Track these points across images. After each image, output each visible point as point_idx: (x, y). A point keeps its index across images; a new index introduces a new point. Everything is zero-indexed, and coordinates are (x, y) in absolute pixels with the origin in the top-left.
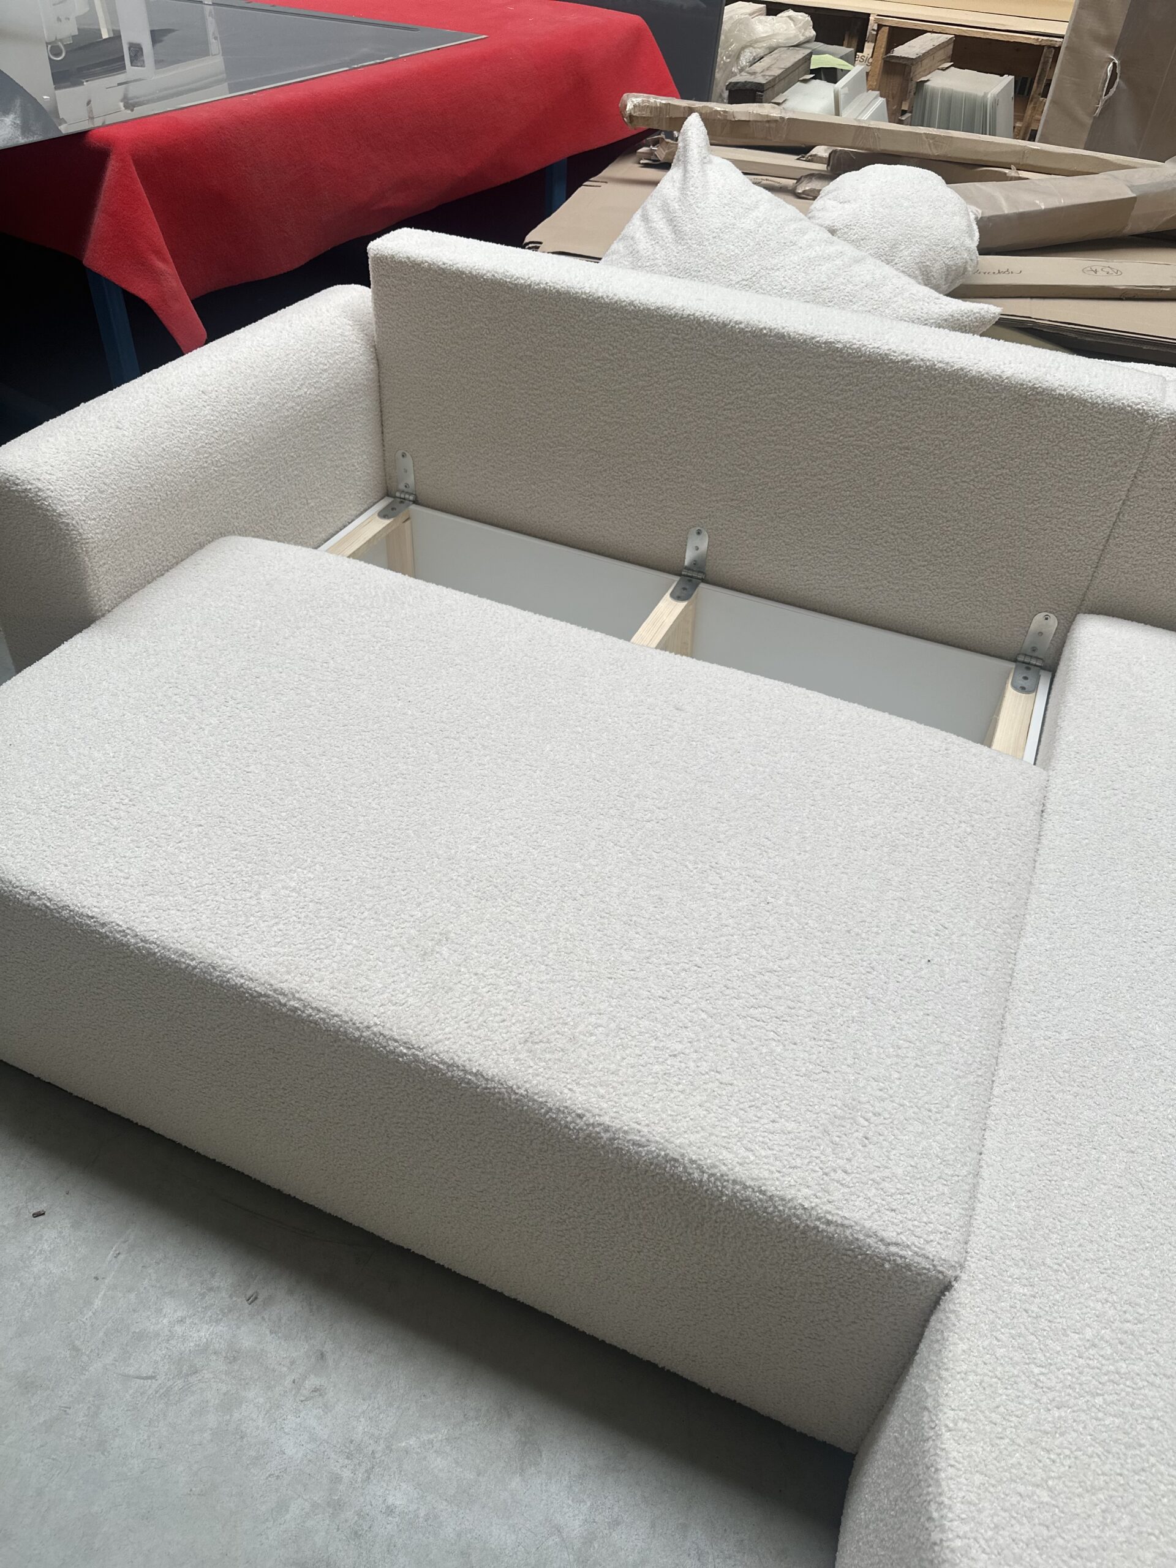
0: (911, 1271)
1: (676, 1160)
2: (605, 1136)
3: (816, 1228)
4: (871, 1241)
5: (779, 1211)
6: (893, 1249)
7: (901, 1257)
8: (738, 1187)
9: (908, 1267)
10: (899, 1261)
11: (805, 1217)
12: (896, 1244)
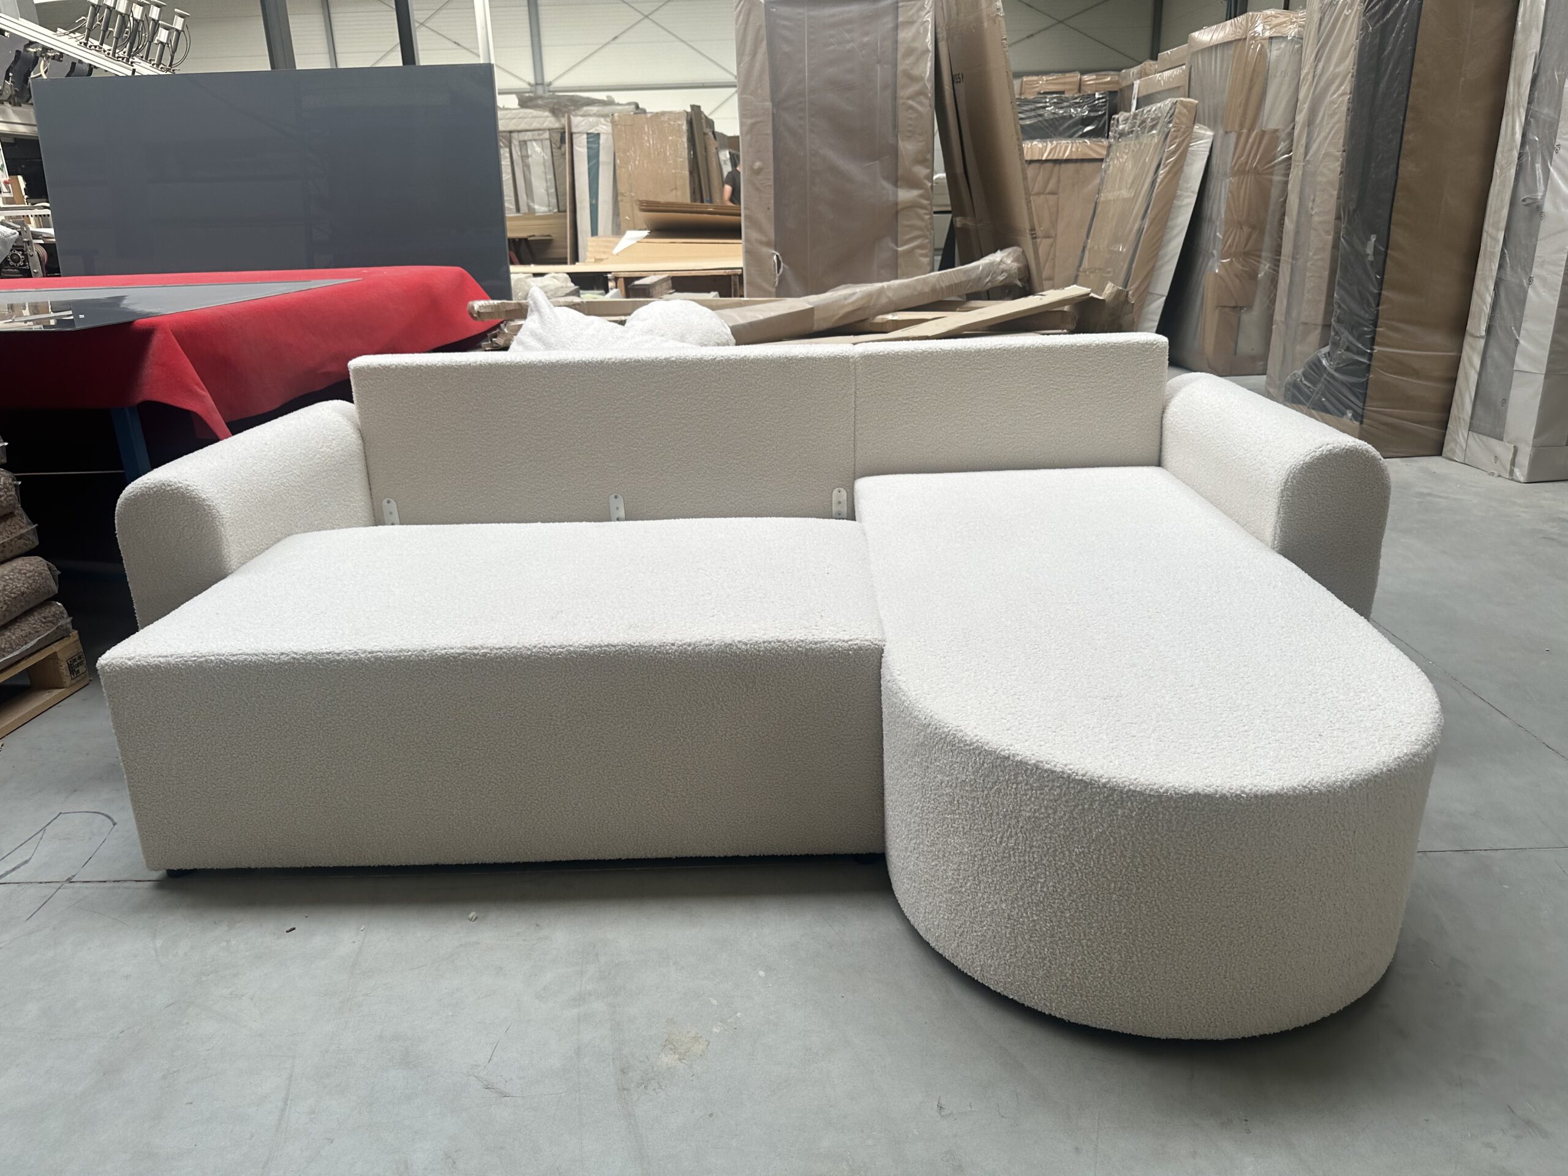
0: (862, 650)
1: (731, 644)
2: (690, 649)
3: (811, 648)
4: (839, 643)
5: (791, 647)
6: (850, 643)
7: (855, 645)
8: (766, 644)
9: (860, 648)
10: (855, 647)
11: (804, 645)
12: (851, 640)
